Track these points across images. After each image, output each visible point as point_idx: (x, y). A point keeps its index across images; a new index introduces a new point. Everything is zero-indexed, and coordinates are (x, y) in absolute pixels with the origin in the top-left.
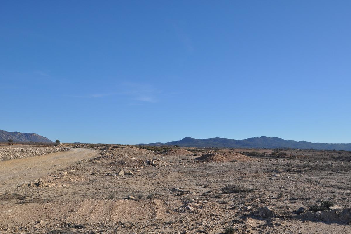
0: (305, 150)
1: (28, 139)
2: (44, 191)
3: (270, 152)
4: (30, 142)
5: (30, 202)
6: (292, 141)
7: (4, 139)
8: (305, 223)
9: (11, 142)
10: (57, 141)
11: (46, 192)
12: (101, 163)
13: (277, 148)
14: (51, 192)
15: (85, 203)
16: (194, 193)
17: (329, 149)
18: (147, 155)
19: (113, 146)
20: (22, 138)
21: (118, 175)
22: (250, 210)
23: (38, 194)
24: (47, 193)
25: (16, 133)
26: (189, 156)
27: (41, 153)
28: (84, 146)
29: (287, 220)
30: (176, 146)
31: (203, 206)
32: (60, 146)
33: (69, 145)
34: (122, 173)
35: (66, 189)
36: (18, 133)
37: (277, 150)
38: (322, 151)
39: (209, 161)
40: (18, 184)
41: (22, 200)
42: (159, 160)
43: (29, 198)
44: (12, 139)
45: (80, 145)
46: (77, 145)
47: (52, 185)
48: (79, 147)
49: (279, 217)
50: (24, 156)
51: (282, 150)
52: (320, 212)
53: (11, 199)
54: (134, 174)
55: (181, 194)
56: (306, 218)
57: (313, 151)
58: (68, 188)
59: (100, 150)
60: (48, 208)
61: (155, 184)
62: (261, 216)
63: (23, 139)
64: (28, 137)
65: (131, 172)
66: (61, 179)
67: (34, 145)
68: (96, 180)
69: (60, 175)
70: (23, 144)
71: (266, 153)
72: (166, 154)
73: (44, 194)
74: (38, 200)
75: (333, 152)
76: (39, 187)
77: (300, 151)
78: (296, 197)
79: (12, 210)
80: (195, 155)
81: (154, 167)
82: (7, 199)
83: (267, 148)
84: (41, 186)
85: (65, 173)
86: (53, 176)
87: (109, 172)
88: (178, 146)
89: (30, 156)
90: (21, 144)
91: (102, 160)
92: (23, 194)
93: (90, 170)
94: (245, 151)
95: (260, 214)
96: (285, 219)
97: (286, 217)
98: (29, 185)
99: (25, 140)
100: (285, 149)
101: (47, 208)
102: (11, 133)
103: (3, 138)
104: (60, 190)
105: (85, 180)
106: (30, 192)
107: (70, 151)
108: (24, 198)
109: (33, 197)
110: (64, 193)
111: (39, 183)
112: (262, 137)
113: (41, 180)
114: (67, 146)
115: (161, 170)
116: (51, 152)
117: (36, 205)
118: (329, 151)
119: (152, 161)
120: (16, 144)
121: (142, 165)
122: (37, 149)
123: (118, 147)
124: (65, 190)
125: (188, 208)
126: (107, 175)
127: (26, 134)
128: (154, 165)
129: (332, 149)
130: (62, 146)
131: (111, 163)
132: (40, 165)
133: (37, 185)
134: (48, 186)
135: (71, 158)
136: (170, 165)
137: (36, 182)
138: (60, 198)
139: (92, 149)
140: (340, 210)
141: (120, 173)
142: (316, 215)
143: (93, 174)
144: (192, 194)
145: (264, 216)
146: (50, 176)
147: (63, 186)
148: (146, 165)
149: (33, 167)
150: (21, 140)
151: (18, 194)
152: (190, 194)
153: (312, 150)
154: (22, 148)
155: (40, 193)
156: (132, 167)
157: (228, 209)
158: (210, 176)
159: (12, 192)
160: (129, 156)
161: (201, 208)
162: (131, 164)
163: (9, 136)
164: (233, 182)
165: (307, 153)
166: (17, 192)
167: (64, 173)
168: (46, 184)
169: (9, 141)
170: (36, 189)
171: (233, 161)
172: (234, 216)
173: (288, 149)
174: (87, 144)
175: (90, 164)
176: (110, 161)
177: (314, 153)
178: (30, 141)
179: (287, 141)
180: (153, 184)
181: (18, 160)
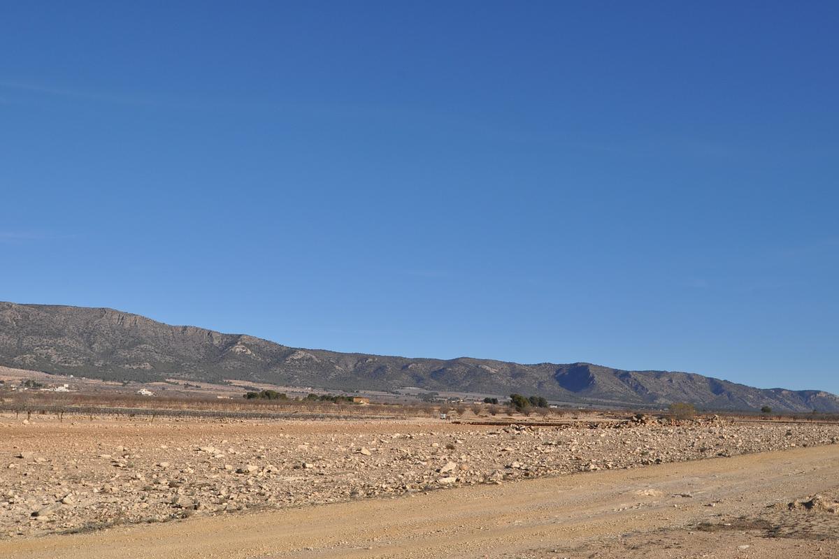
1: (808, 405)
2: (821, 520)
4: (813, 413)
5: (787, 536)
7: (750, 406)
9: (765, 413)
11: (825, 521)
14: (837, 522)
20: (794, 403)
23: (807, 524)
24: (826, 524)
25: (779, 391)
27: (832, 439)
36: (783, 392)
40: (769, 502)
41: (773, 532)
43: (787, 530)
44: (769, 407)
50: (792, 445)
53: (751, 528)
60: (821, 549)
63: (795, 406)
64: (809, 401)
67: (822, 419)
70: (795, 418)
73: (820, 525)
74: (806, 534)
76: (812, 511)
79: (748, 546)
82: (743, 528)
84: (815, 509)
89: (805, 446)
92: (775, 521)
98: (790, 505)
99: (801, 408)
101: (819, 550)
102: (767, 392)
103: (750, 404)
106: (790, 520)
108: (777, 528)
109: (796, 529)
111: (811, 502)
113: (820, 497)
117: (796, 542)
120: (780, 418)
122: (826, 428)
127: (801, 393)
132: (826, 466)
133: (809, 505)
134: (831, 511)
137: (807, 500)
149: (808, 469)
150: (791, 407)
151: (766, 521)
154: (789, 428)
155: (811, 524)
159: (754, 516)
163: (763, 398)
166: (764, 517)
168: (828, 506)
169: (762, 410)
170: (804, 515)
178: (812, 411)
181: (777, 453)
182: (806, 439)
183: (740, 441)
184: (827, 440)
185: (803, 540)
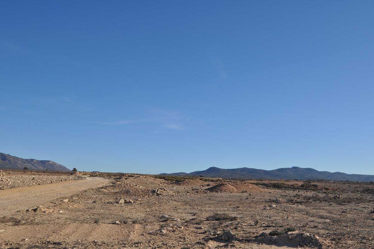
0: (339, 182)
1: (44, 167)
2: (39, 216)
3: (300, 183)
5: (23, 225)
6: (326, 172)
7: (19, 167)
8: (259, 246)
9: (26, 170)
10: (75, 170)
11: (41, 216)
12: (108, 191)
13: (310, 179)
14: (46, 217)
15: (71, 225)
16: (179, 220)
17: (366, 181)
18: (159, 185)
19: (128, 175)
20: (39, 166)
21: (118, 203)
22: (218, 235)
23: (33, 218)
24: (42, 218)
26: (202, 186)
27: (51, 181)
28: (101, 175)
29: (245, 242)
30: (201, 176)
31: (176, 230)
32: (76, 174)
33: (85, 174)
34: (122, 201)
35: (61, 215)
37: (309, 181)
38: (357, 182)
39: (218, 192)
40: (18, 210)
41: (17, 223)
42: (165, 190)
43: (24, 222)
44: (28, 167)
45: (96, 173)
46: (93, 174)
47: (49, 211)
48: (95, 176)
49: (239, 240)
50: (34, 184)
51: (314, 181)
52: (275, 236)
53: (7, 222)
54: (134, 202)
55: (165, 221)
56: (262, 241)
57: (348, 184)
58: (64, 214)
59: (114, 179)
61: (149, 212)
62: (224, 239)
64: (45, 165)
65: (131, 200)
66: (60, 206)
67: (50, 173)
68: (95, 207)
69: (60, 202)
70: (38, 172)
71: (297, 184)
72: (180, 184)
73: (39, 218)
74: (32, 223)
75: (370, 184)
76: (36, 213)
77: (334, 182)
78: (271, 225)
79: (4, 230)
80: (208, 185)
81: (158, 197)
83: (298, 179)
84: (38, 212)
85: (66, 201)
86: (53, 203)
87: (111, 200)
88: (202, 176)
89: (39, 184)
90: (36, 172)
91: (109, 189)
92: (19, 218)
93: (93, 198)
94: (273, 182)
95: (223, 237)
96: (243, 242)
97: (245, 240)
98: (27, 210)
99: (41, 168)
100: (318, 180)
104: (55, 215)
105: (83, 207)
106: (26, 217)
107: (83, 179)
108: (20, 221)
109: (28, 221)
110: (58, 218)
111: (37, 209)
112: (294, 168)
113: (41, 206)
114: (84, 174)
115: (163, 199)
116: (62, 181)
118: (366, 183)
119: (158, 191)
120: (31, 172)
121: (146, 195)
122: (50, 177)
123: (133, 177)
124: (59, 216)
125: (161, 231)
126: (108, 203)
127: (42, 162)
128: (158, 195)
129: (369, 181)
130: (78, 174)
131: (117, 192)
132: (46, 193)
133: (35, 210)
134: (44, 212)
135: (80, 187)
136: (175, 195)
137: (35, 208)
138: (52, 222)
139: (106, 179)
140: (294, 235)
141: (120, 202)
142: (272, 239)
143: (93, 202)
144: (176, 221)
145: (226, 239)
146: (51, 203)
147: (60, 212)
148: (151, 195)
149: (38, 194)
150: (37, 168)
152: (174, 221)
153: (348, 182)
155: (35, 218)
156: (137, 196)
157: (199, 233)
158: (207, 206)
159: (10, 216)
160: (136, 185)
161: (174, 231)
162: (136, 193)
163: (25, 164)
164: (225, 211)
165: (341, 185)
166: (14, 217)
167: (64, 200)
168: (43, 210)
169: (24, 169)
170: (33, 214)
171: (243, 191)
172: (200, 239)
173: (321, 181)
174: (104, 173)
175: (95, 192)
176: (118, 190)
177: (349, 185)
179: (320, 172)
180: (146, 212)
181: (26, 188)
182: (40, 181)
183: (10, 182)
184: (49, 182)
185: (30, 226)
